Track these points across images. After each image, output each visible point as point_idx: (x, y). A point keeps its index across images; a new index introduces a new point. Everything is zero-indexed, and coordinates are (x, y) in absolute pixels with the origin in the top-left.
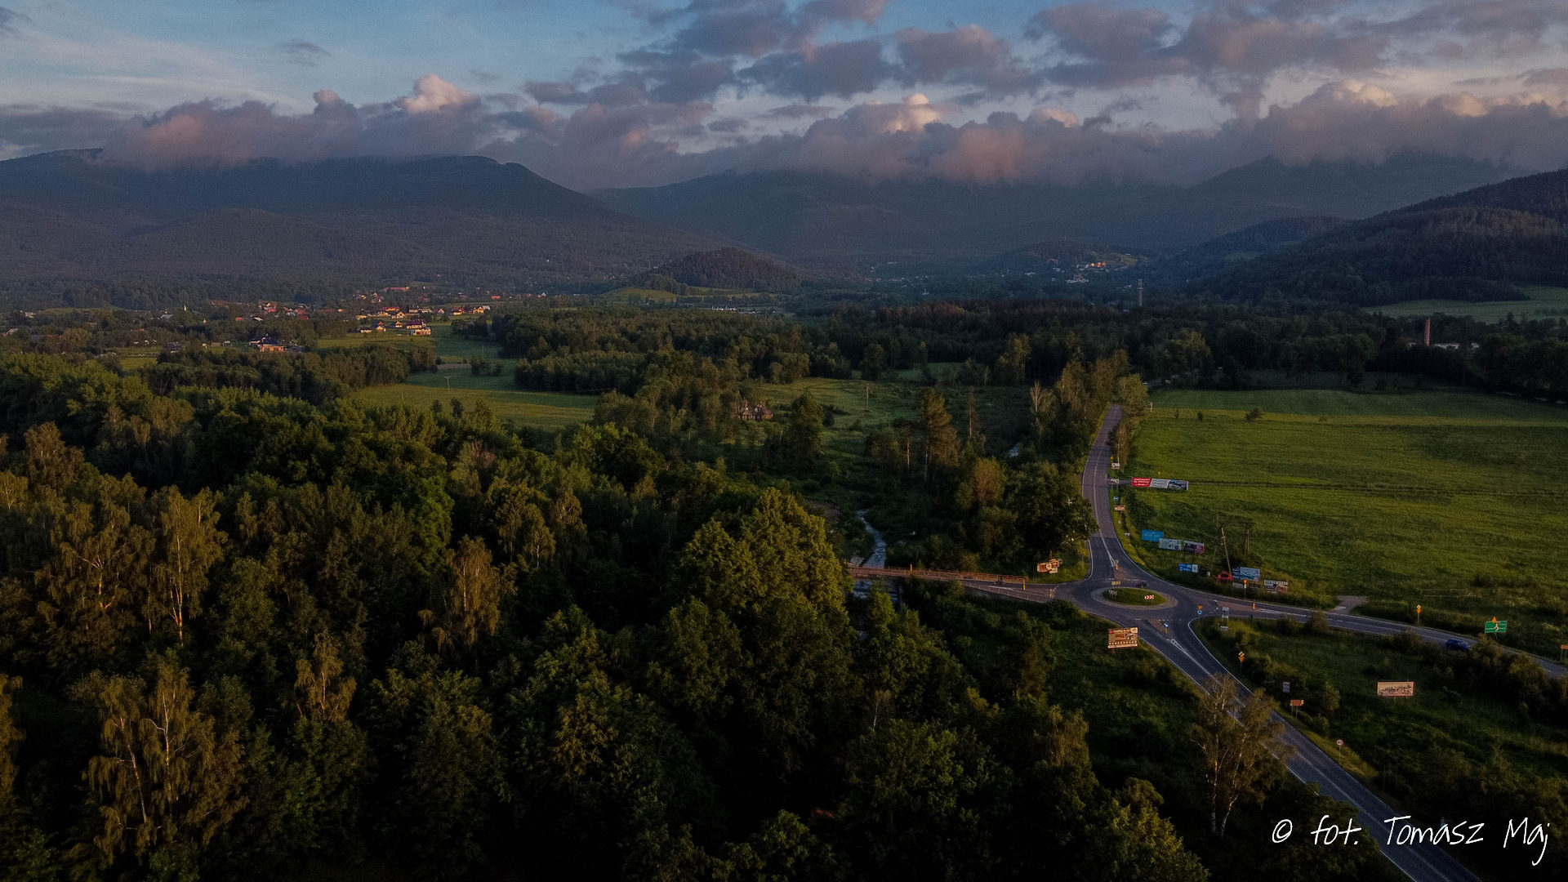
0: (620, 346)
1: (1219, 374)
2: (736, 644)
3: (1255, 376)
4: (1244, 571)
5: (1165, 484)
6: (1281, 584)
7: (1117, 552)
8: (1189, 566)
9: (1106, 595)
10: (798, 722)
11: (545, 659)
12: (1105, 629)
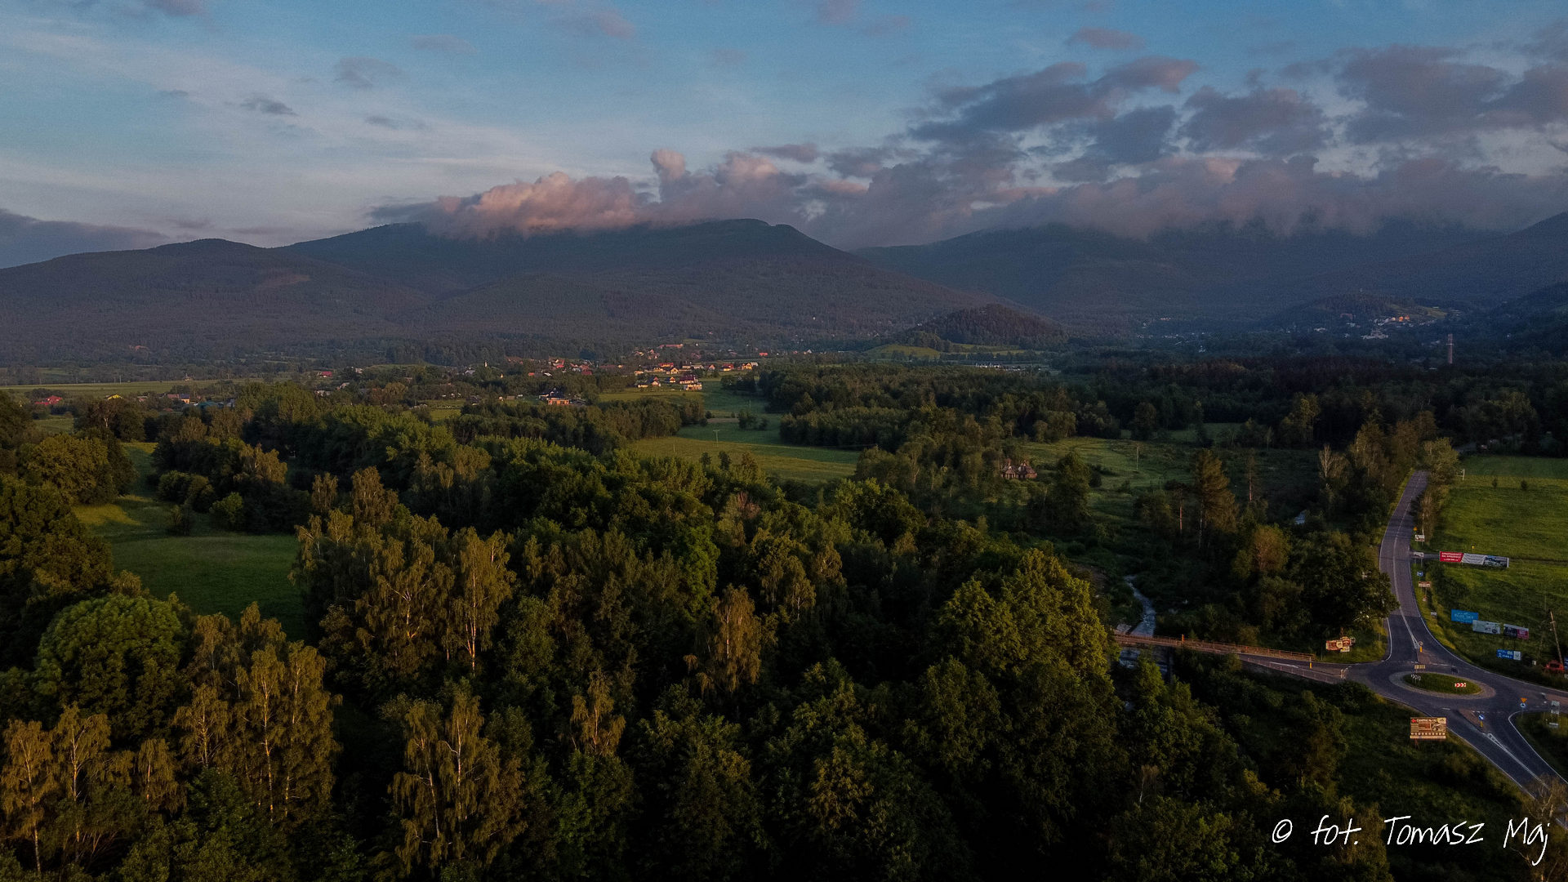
0: (883, 403)
1: (1547, 440)
2: (995, 707)
5: (1480, 559)
7: (1421, 633)
8: (1509, 653)
9: (1408, 680)
10: (1058, 791)
11: (802, 710)
12: (1406, 717)
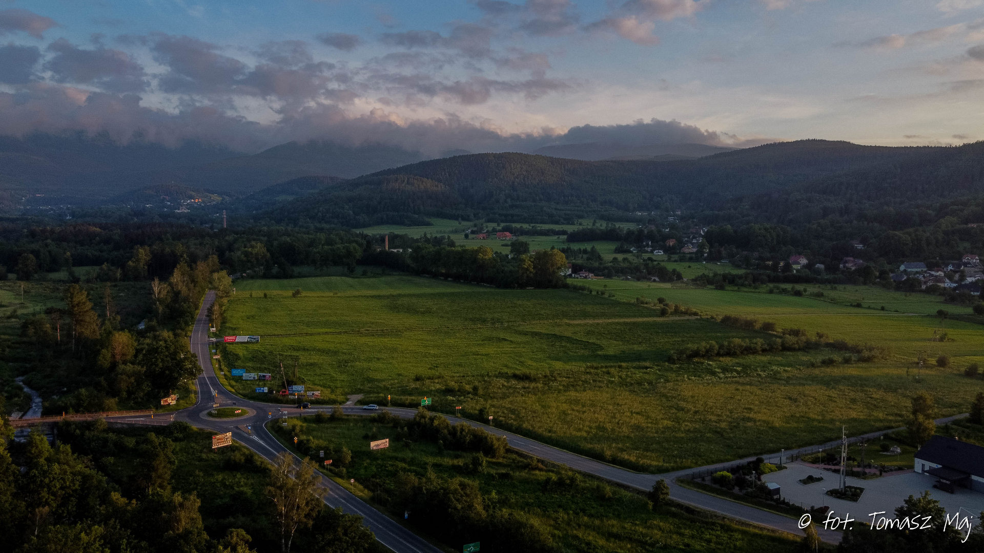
1: (275, 270)
3: (297, 270)
4: (295, 387)
5: (245, 339)
6: (316, 393)
7: (215, 384)
8: (262, 389)
9: (210, 414)
